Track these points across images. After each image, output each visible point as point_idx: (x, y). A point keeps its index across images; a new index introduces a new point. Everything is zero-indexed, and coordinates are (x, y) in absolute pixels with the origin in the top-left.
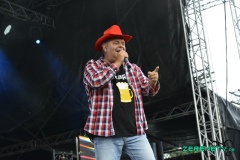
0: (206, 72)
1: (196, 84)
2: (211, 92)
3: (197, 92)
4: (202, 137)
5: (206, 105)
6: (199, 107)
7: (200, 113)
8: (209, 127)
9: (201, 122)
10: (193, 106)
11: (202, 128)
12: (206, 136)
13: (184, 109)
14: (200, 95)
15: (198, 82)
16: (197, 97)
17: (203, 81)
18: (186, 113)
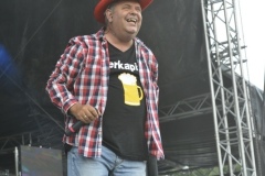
0: (232, 46)
1: (215, 65)
2: (240, 79)
3: (216, 78)
4: (223, 152)
5: (231, 99)
6: (219, 102)
7: (221, 112)
8: (234, 136)
9: (221, 127)
10: (210, 100)
11: (223, 137)
12: (229, 150)
13: (194, 104)
14: (221, 84)
15: (219, 61)
16: (216, 86)
17: (226, 61)
18: (196, 112)
